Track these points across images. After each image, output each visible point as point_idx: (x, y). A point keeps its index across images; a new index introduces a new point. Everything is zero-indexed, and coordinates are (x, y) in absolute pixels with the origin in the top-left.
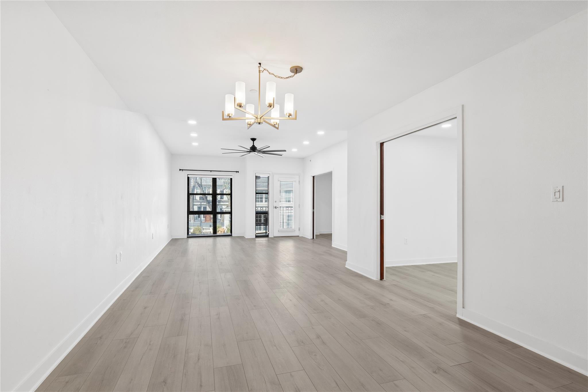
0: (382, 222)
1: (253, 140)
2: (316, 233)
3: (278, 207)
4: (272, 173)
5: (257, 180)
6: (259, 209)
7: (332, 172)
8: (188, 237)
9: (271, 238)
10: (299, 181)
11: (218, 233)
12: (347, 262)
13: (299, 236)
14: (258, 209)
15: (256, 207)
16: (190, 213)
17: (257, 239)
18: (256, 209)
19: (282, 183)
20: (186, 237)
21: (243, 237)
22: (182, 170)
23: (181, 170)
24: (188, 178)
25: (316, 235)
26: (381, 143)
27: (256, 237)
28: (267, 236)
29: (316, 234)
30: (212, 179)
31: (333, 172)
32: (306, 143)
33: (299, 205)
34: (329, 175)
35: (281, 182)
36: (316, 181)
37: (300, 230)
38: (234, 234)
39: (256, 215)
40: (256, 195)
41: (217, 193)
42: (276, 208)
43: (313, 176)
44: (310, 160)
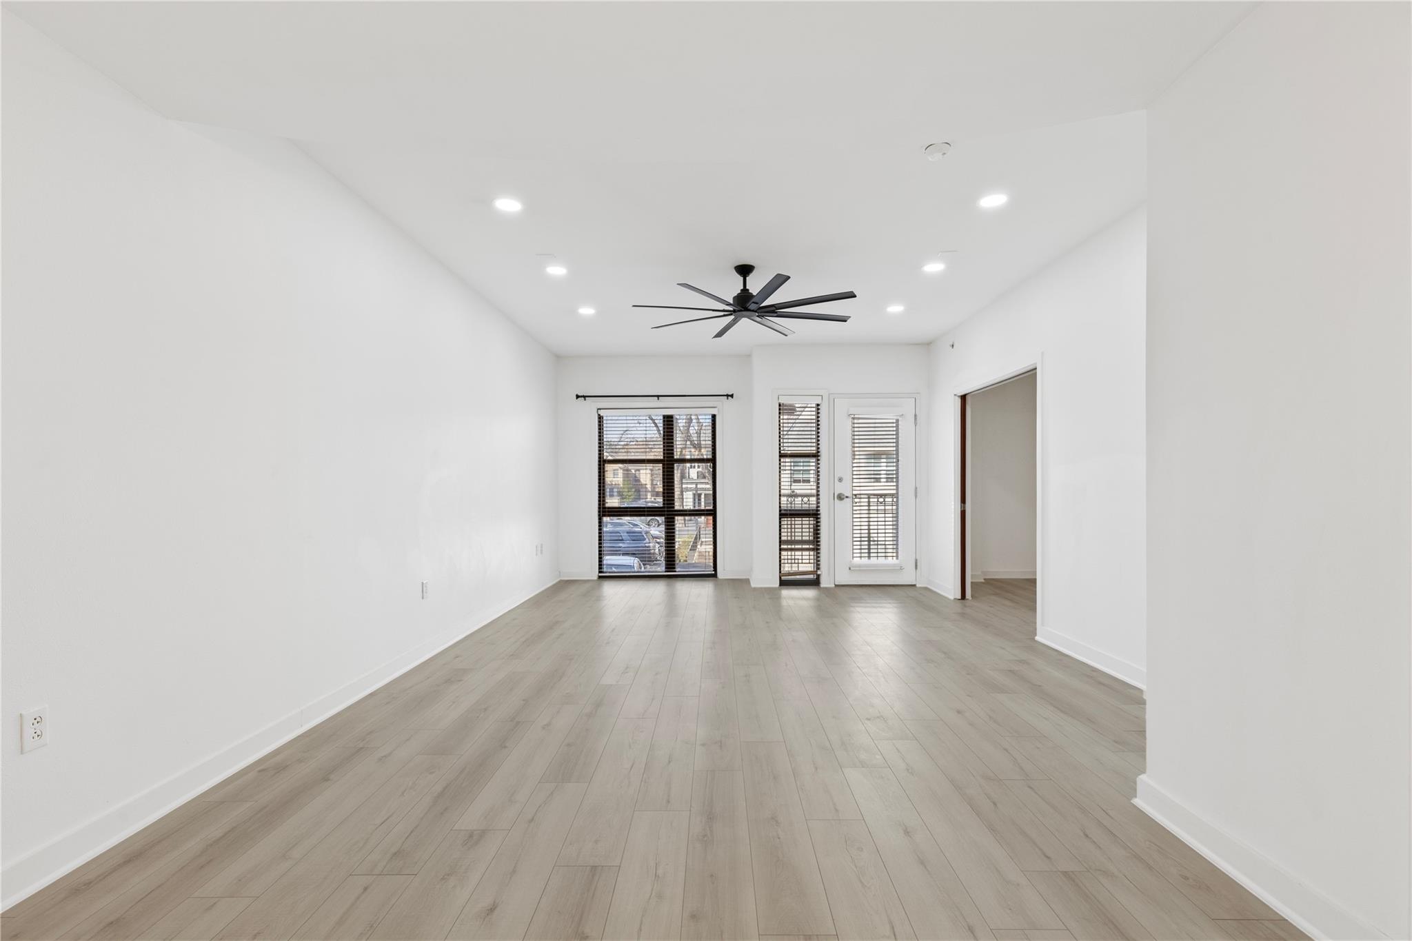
1: (744, 270)
2: (972, 576)
3: (847, 497)
4: (829, 394)
5: (782, 417)
6: (790, 500)
7: (1036, 369)
8: (600, 577)
9: (826, 588)
10: (915, 415)
11: (679, 570)
13: (914, 585)
15: (780, 496)
16: (603, 512)
17: (787, 593)
18: (780, 503)
19: (860, 421)
20: (597, 577)
22: (584, 397)
23: (581, 397)
24: (600, 418)
25: (972, 583)
27: (779, 586)
28: (815, 583)
29: (974, 581)
30: (662, 418)
31: (1039, 371)
32: (934, 267)
33: (916, 489)
34: (1028, 379)
35: (856, 421)
36: (972, 412)
37: (918, 567)
38: (720, 575)
39: (780, 519)
40: (780, 460)
41: (675, 457)
42: (840, 497)
43: (963, 393)
44: (951, 343)
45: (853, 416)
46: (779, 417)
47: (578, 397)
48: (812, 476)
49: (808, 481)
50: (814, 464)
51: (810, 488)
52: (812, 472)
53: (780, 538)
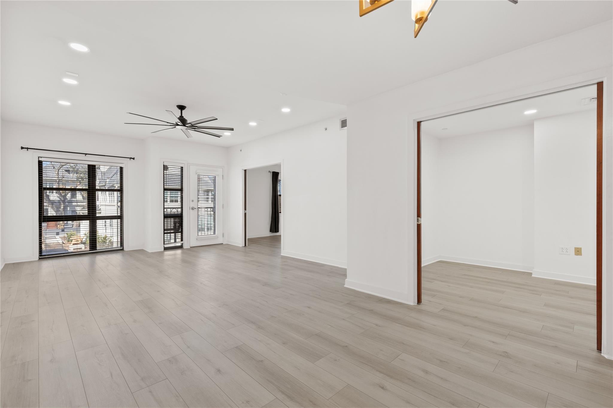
0: (419, 227)
1: (182, 108)
3: (195, 208)
4: (188, 163)
5: (165, 172)
6: (169, 210)
8: (40, 259)
9: (187, 249)
10: (223, 176)
12: (346, 279)
13: (222, 244)
14: (167, 210)
15: (164, 208)
16: (43, 219)
17: (167, 253)
18: (164, 212)
19: (202, 176)
20: (37, 259)
21: (143, 249)
22: (27, 148)
23: (26, 148)
24: (40, 163)
26: (418, 122)
27: (164, 250)
28: (181, 247)
30: (87, 166)
31: (282, 165)
32: (253, 124)
33: (223, 205)
35: (199, 176)
37: (224, 236)
38: (126, 248)
39: (164, 219)
40: (164, 192)
41: (96, 188)
42: (193, 209)
43: (245, 169)
44: (240, 149)
45: (198, 174)
46: (164, 172)
47: (22, 148)
48: (179, 199)
49: (177, 202)
50: (180, 194)
51: (178, 204)
52: (179, 197)
53: (164, 228)
